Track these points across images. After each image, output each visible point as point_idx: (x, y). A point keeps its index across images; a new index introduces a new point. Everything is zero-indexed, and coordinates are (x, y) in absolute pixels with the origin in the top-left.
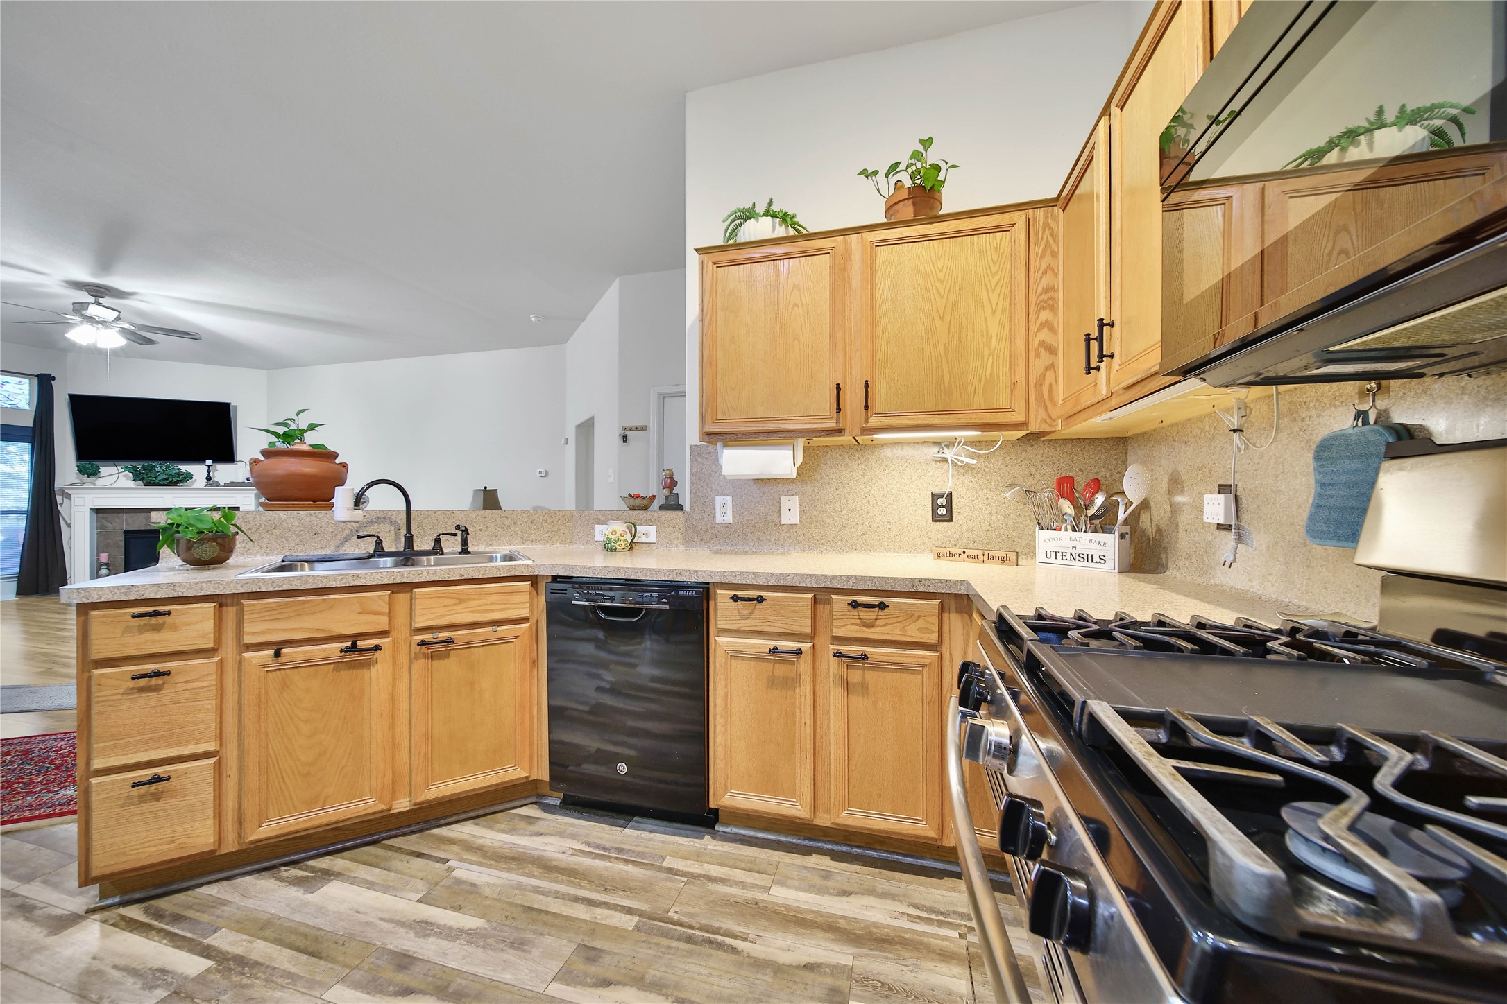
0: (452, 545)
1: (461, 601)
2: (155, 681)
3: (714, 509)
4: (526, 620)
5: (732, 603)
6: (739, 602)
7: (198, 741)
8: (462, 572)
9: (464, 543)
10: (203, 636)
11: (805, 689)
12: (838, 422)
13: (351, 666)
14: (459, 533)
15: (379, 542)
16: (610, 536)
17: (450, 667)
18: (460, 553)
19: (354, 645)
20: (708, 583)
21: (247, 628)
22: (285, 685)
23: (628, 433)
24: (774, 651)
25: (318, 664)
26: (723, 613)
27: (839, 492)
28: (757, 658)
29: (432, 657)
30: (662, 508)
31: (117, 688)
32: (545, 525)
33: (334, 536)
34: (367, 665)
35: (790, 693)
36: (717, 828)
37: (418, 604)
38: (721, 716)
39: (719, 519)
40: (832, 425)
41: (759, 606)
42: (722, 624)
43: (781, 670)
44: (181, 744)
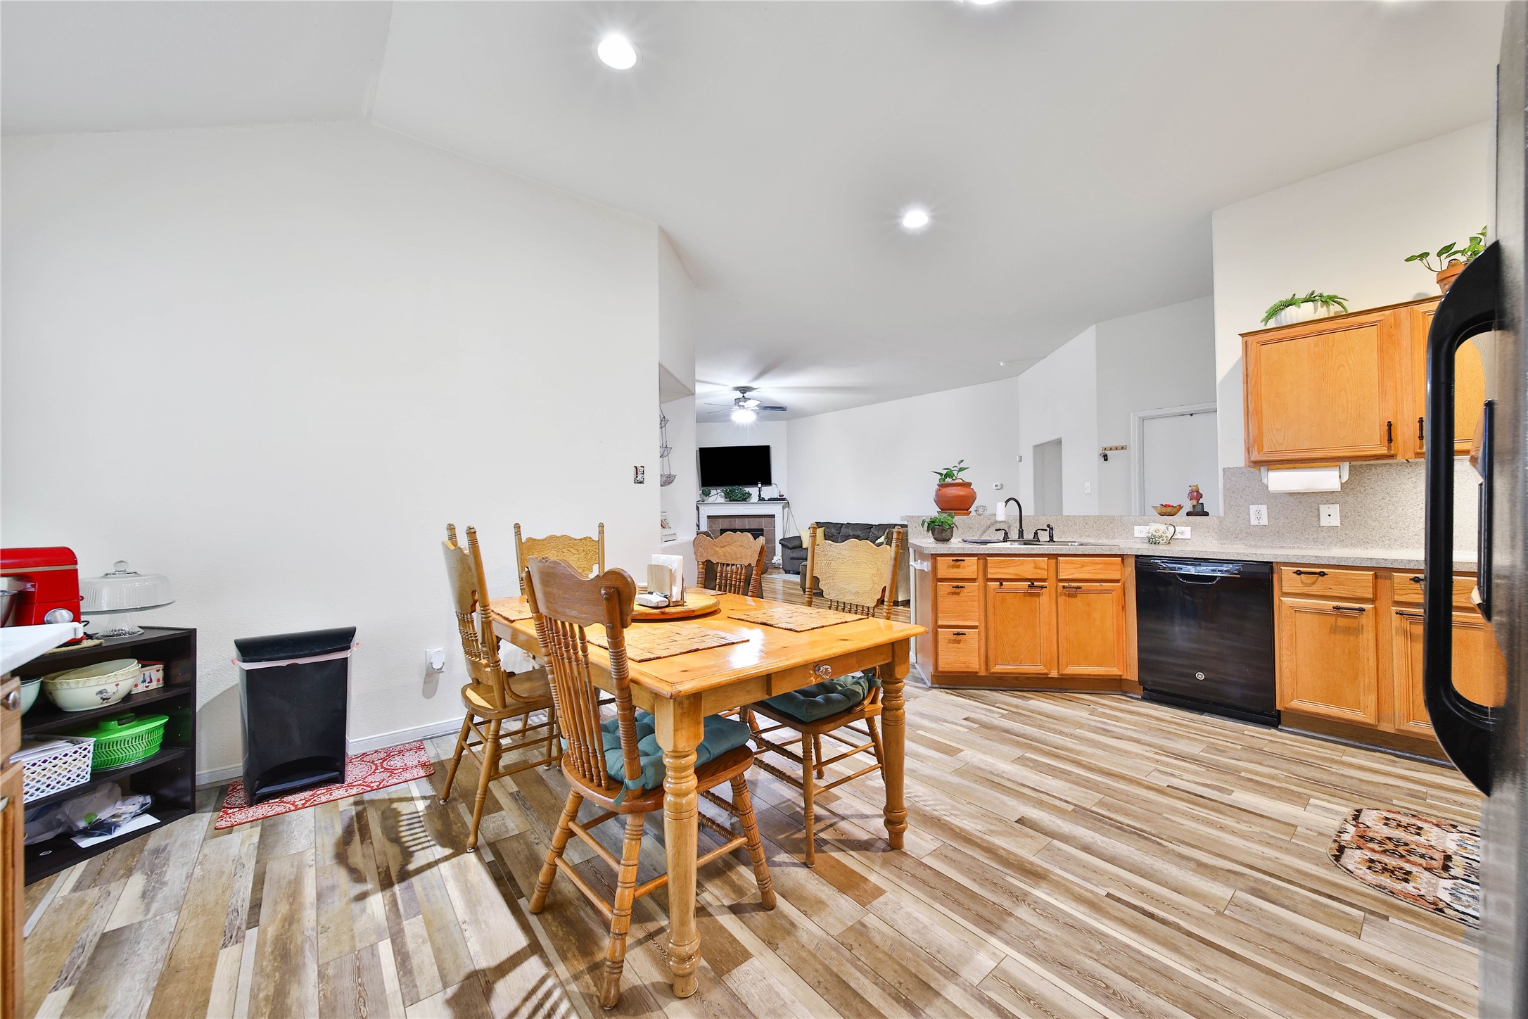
0: (1044, 536)
1: (1083, 566)
2: (958, 590)
3: (1249, 515)
4: (1118, 581)
5: (1295, 575)
6: (1302, 575)
7: (971, 620)
8: (1083, 550)
9: (1051, 537)
10: (973, 572)
11: (1368, 636)
12: (1389, 448)
13: (1032, 595)
14: (1048, 529)
15: (1006, 534)
16: (1154, 533)
17: (1078, 602)
18: (1049, 542)
19: (1033, 584)
20: (1272, 563)
21: (989, 570)
22: (1003, 600)
23: (1108, 452)
24: (1338, 608)
25: (1016, 592)
26: (1286, 581)
27: (1385, 501)
28: (1322, 613)
29: (1070, 595)
30: (1188, 514)
31: (945, 591)
32: (1095, 525)
33: (978, 529)
34: (1038, 595)
35: (1352, 638)
36: (1279, 727)
37: (1061, 566)
38: (1287, 649)
39: (1254, 522)
40: (1384, 451)
41: (1320, 578)
42: (1285, 589)
43: (1342, 622)
44: (967, 620)
